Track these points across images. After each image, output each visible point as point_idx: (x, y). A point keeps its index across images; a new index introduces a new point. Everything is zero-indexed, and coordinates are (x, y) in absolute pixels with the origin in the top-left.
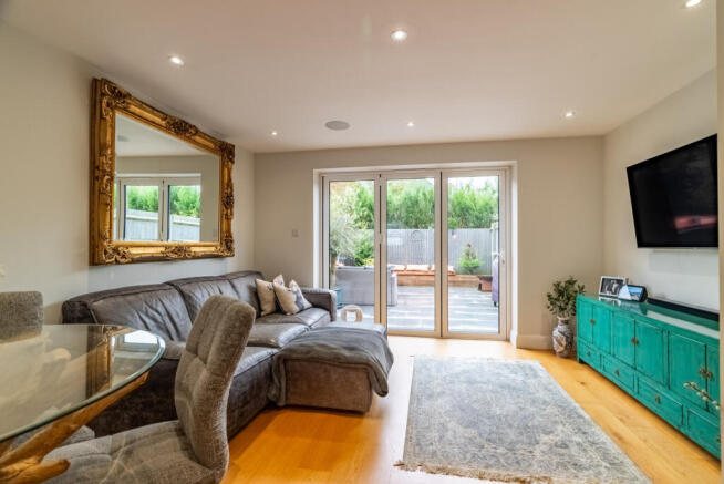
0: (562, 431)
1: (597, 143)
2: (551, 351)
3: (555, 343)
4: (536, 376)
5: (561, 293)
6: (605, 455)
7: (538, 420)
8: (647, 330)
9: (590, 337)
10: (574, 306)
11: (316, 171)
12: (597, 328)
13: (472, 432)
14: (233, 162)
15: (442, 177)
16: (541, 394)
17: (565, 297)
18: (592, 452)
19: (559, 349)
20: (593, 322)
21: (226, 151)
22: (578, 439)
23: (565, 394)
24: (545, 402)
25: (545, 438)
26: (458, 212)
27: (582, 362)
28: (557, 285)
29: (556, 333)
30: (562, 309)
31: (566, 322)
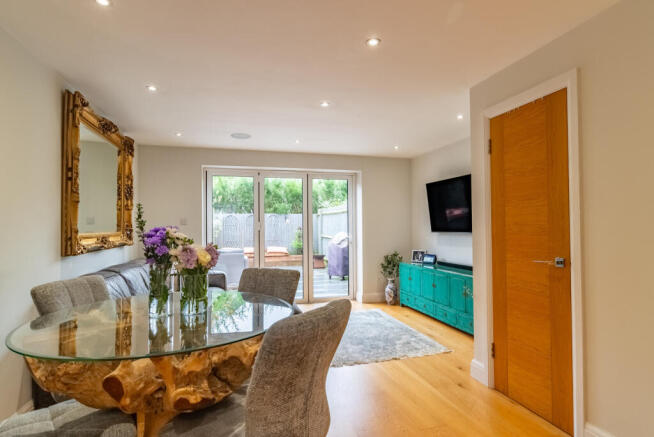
0: (405, 338)
1: (407, 163)
2: (384, 302)
3: (387, 296)
4: (381, 316)
5: (389, 263)
6: (427, 343)
7: (392, 336)
8: (440, 278)
9: (408, 289)
10: (398, 271)
11: (203, 166)
12: (413, 283)
13: (361, 346)
14: (132, 156)
15: (308, 178)
16: (389, 325)
17: (391, 265)
18: (421, 343)
19: (389, 299)
20: (410, 279)
21: (127, 147)
22: (413, 339)
23: (400, 322)
24: (392, 328)
25: (398, 342)
26: (291, 199)
27: (403, 306)
28: (386, 257)
29: (387, 289)
30: (390, 273)
31: (393, 282)
